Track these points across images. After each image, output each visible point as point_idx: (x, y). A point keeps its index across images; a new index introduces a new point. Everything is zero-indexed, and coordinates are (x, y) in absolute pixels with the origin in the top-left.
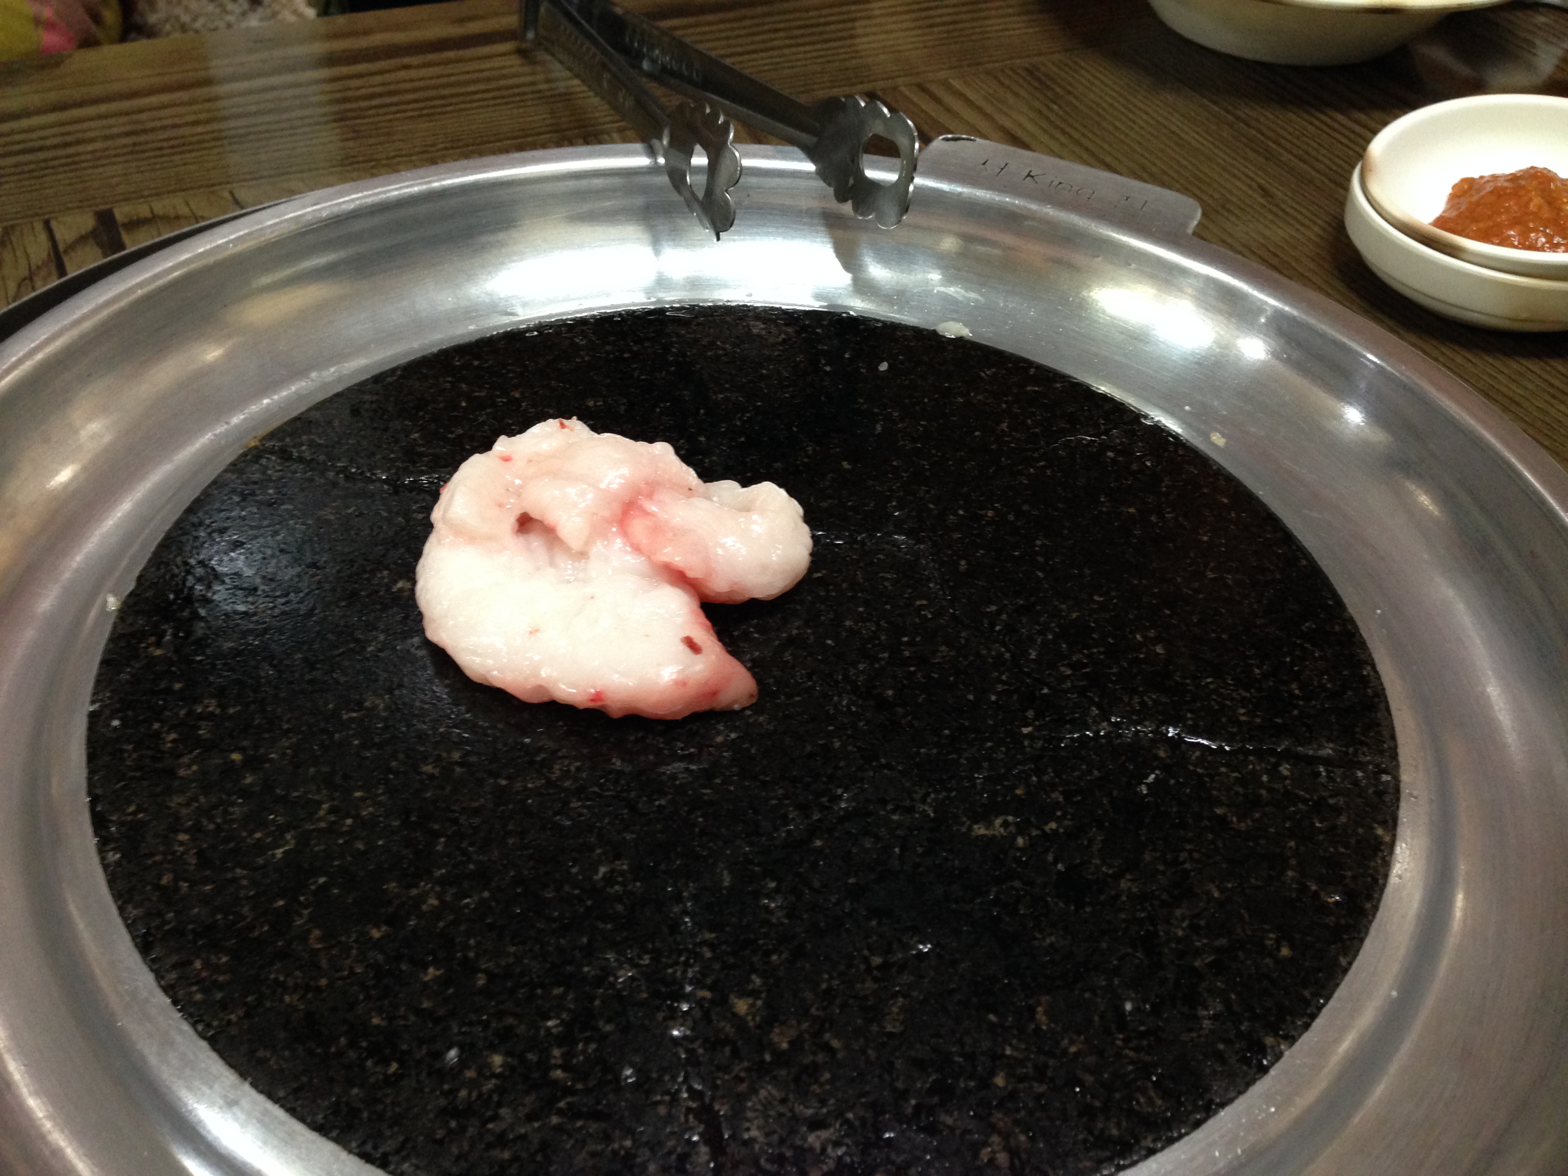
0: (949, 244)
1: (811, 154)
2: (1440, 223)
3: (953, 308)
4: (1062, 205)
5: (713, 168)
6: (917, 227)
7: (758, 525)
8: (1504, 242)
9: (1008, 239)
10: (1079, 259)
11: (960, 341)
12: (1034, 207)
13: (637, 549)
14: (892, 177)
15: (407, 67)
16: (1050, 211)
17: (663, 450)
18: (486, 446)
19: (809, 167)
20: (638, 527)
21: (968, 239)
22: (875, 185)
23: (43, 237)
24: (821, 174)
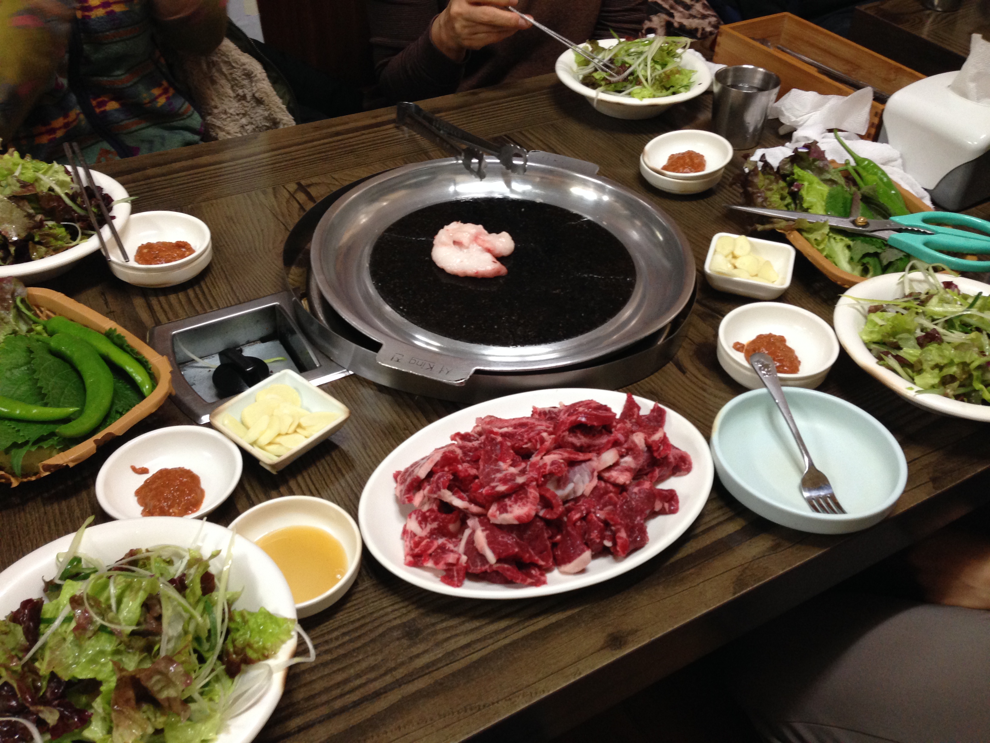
0: (538, 179)
1: (498, 157)
2: (665, 168)
3: (538, 195)
4: (563, 168)
5: (480, 163)
6: (528, 175)
7: (503, 240)
8: (678, 172)
9: (551, 177)
10: (568, 181)
11: (541, 204)
12: (556, 168)
13: (480, 245)
14: (522, 163)
15: (364, 134)
16: (561, 170)
17: (480, 227)
18: (442, 228)
19: (498, 161)
20: (480, 241)
21: (542, 178)
22: (516, 166)
23: (285, 190)
24: (502, 162)
